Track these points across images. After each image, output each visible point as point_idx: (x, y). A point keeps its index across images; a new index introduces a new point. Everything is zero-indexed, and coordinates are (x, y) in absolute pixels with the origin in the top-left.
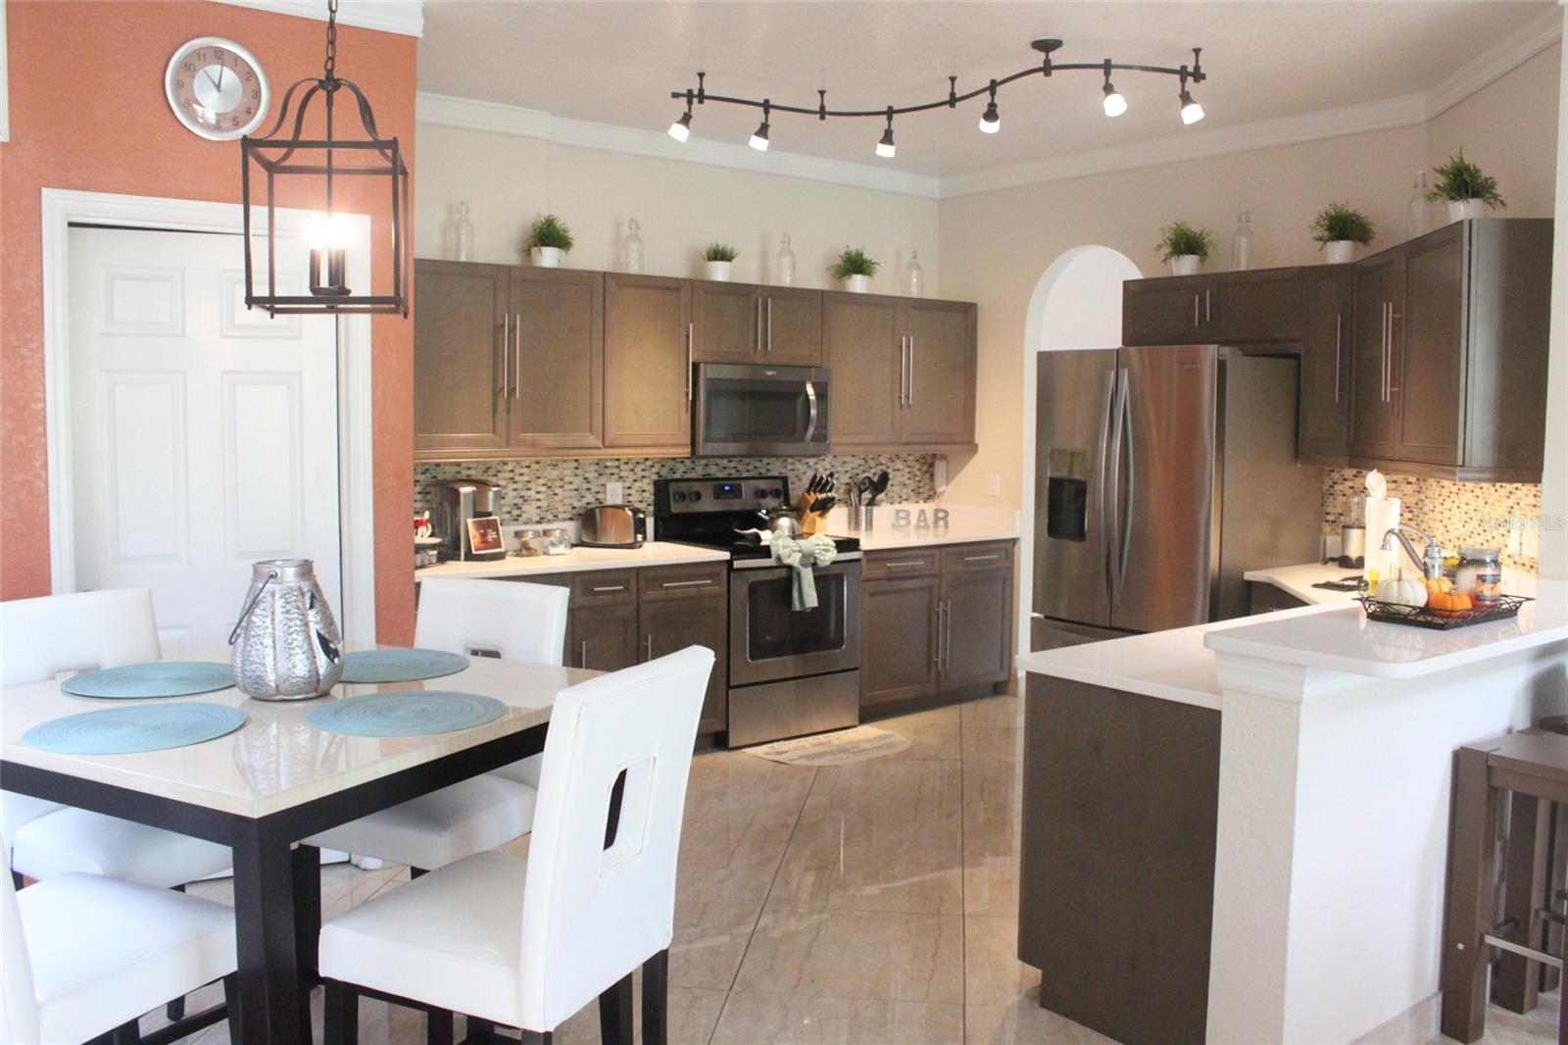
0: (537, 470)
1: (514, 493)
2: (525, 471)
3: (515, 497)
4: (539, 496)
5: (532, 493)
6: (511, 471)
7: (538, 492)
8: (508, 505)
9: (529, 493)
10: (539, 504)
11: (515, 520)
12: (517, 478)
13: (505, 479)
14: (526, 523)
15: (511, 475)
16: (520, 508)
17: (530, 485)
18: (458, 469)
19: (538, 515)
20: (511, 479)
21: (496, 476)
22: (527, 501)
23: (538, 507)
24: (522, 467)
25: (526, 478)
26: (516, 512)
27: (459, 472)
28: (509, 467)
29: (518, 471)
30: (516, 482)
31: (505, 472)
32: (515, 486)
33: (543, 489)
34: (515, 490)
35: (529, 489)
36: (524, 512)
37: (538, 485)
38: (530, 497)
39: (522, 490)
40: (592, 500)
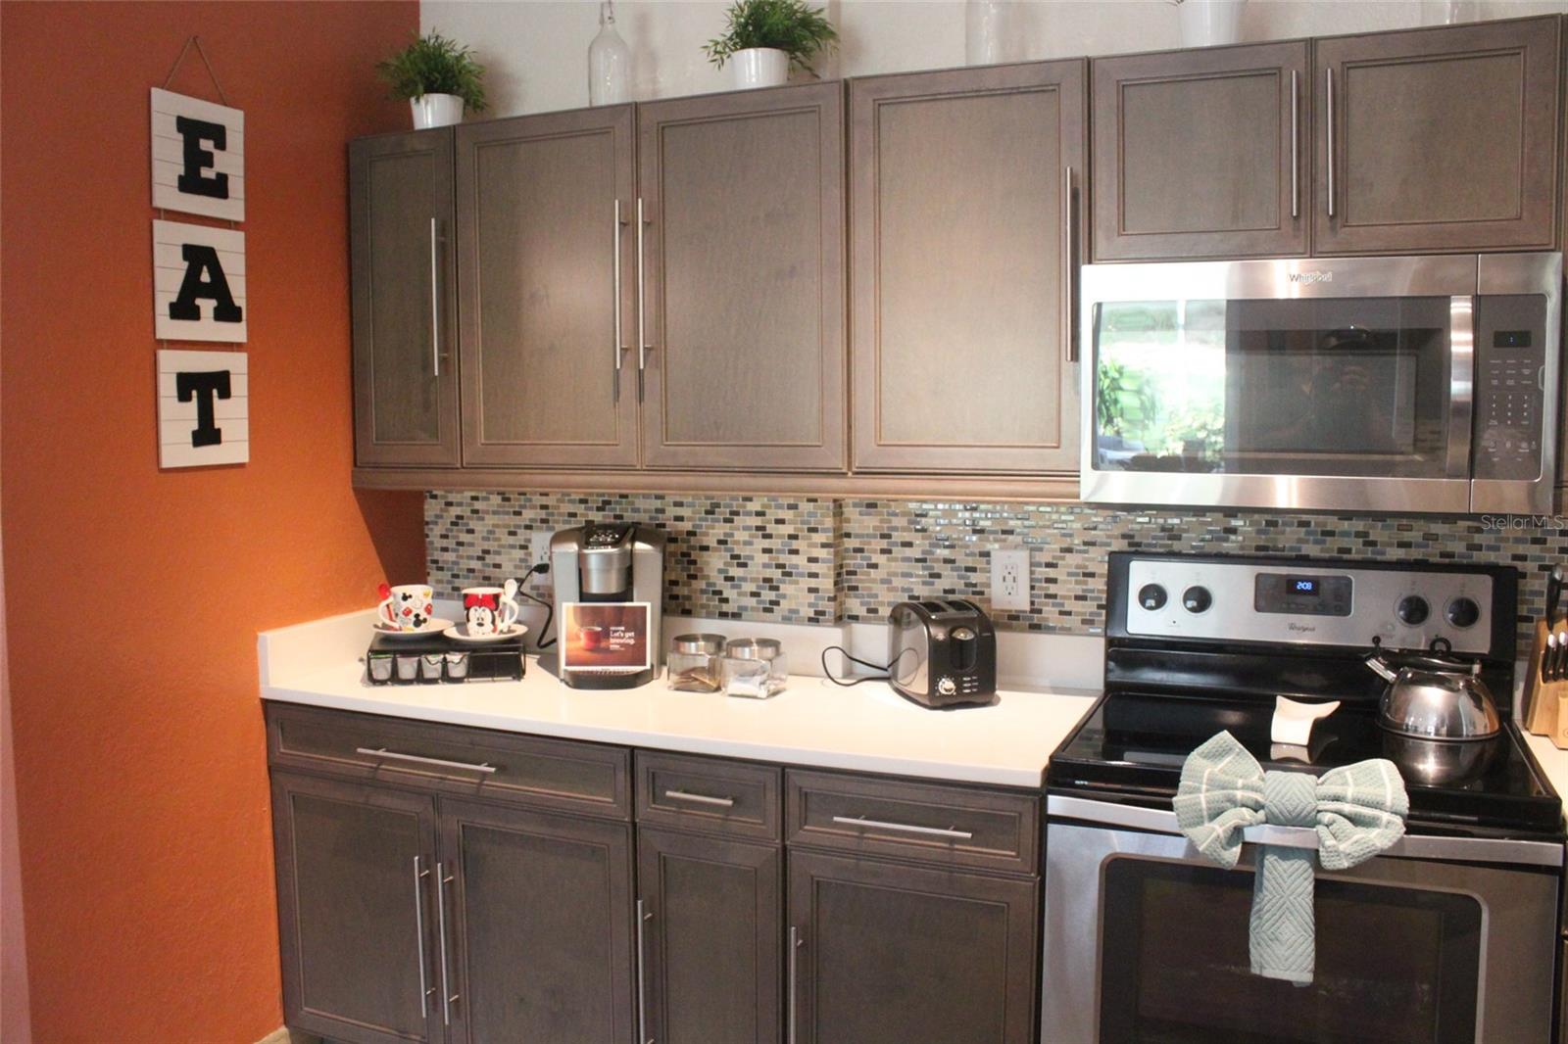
0: (810, 514)
1: (766, 558)
2: (788, 515)
3: (765, 566)
4: (814, 568)
5: (800, 561)
6: (760, 514)
7: (812, 560)
8: (753, 580)
9: (794, 559)
10: (813, 583)
11: (766, 610)
12: (771, 528)
13: (746, 528)
14: (787, 620)
15: (758, 521)
16: (777, 588)
17: (795, 545)
18: (658, 504)
19: (810, 605)
20: (758, 528)
21: (731, 521)
22: (789, 574)
23: (811, 590)
24: (779, 507)
25: (787, 529)
26: (768, 595)
27: (662, 511)
28: (754, 506)
29: (773, 514)
30: (769, 536)
31: (748, 514)
32: (767, 544)
33: (822, 553)
34: (766, 551)
35: (795, 552)
36: (784, 596)
37: (813, 545)
38: (796, 566)
39: (779, 551)
40: (960, 585)
